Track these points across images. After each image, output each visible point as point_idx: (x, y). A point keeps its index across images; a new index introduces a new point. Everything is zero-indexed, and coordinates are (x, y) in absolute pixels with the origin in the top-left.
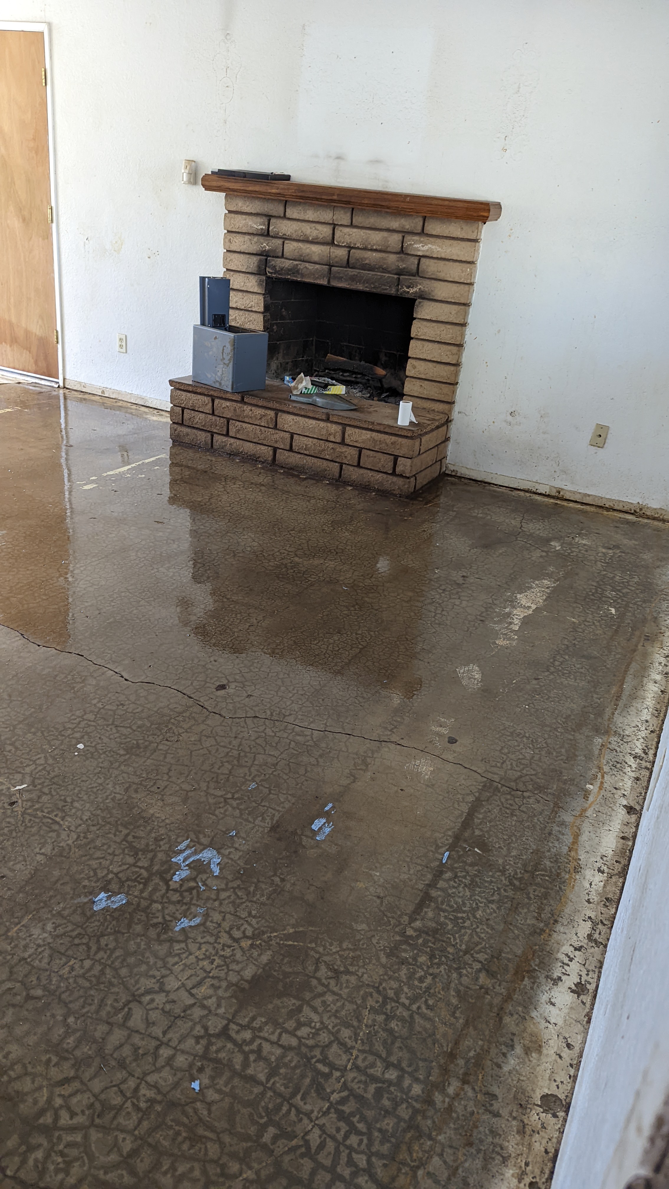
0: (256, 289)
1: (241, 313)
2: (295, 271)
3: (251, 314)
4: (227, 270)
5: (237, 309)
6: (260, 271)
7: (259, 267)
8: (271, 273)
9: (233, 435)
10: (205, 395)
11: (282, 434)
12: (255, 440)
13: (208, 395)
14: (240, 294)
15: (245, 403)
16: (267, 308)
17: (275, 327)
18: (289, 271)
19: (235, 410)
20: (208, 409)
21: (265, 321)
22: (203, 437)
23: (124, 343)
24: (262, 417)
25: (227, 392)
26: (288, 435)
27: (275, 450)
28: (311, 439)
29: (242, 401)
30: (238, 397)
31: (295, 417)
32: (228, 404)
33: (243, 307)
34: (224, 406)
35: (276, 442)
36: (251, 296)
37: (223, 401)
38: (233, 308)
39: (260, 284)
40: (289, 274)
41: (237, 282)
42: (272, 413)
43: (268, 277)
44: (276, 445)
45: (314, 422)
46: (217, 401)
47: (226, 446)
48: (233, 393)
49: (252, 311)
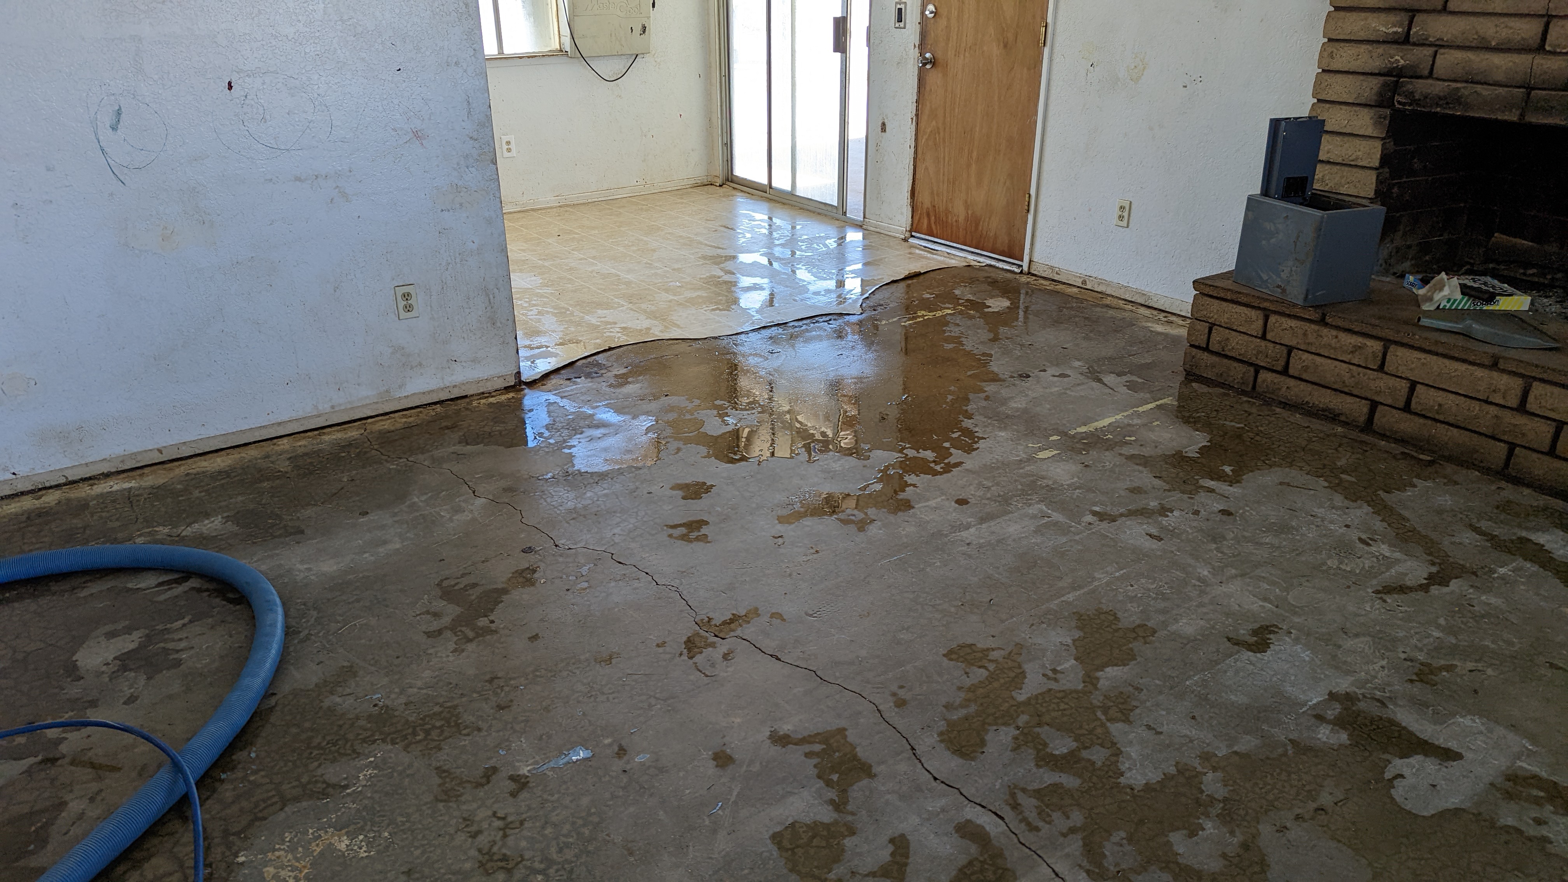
0: (1369, 132)
1: (1335, 168)
2: (1454, 99)
3: (1355, 170)
4: (1319, 100)
5: (1328, 162)
6: (1382, 101)
7: (1380, 94)
8: (1404, 104)
9: (1296, 374)
10: (1253, 307)
11: (1392, 382)
12: (1335, 387)
13: (1259, 308)
14: (1338, 139)
15: (1326, 325)
16: (1385, 160)
17: (1395, 190)
18: (1440, 100)
19: (1305, 334)
20: (1256, 327)
21: (1379, 182)
22: (1238, 373)
23: (1125, 213)
24: (1357, 349)
25: (1295, 305)
26: (1404, 385)
27: (1374, 405)
28: (1452, 396)
29: (1322, 322)
30: (1315, 315)
31: (1422, 356)
32: (1293, 323)
33: (1340, 160)
34: (1285, 326)
35: (1378, 393)
36: (1357, 141)
37: (1283, 319)
38: (1322, 162)
39: (1377, 123)
40: (1437, 105)
41: (1335, 119)
42: (1375, 346)
43: (1395, 111)
44: (1377, 398)
45: (1463, 367)
46: (1273, 319)
47: (1280, 389)
48: (1304, 308)
49: (1356, 166)
